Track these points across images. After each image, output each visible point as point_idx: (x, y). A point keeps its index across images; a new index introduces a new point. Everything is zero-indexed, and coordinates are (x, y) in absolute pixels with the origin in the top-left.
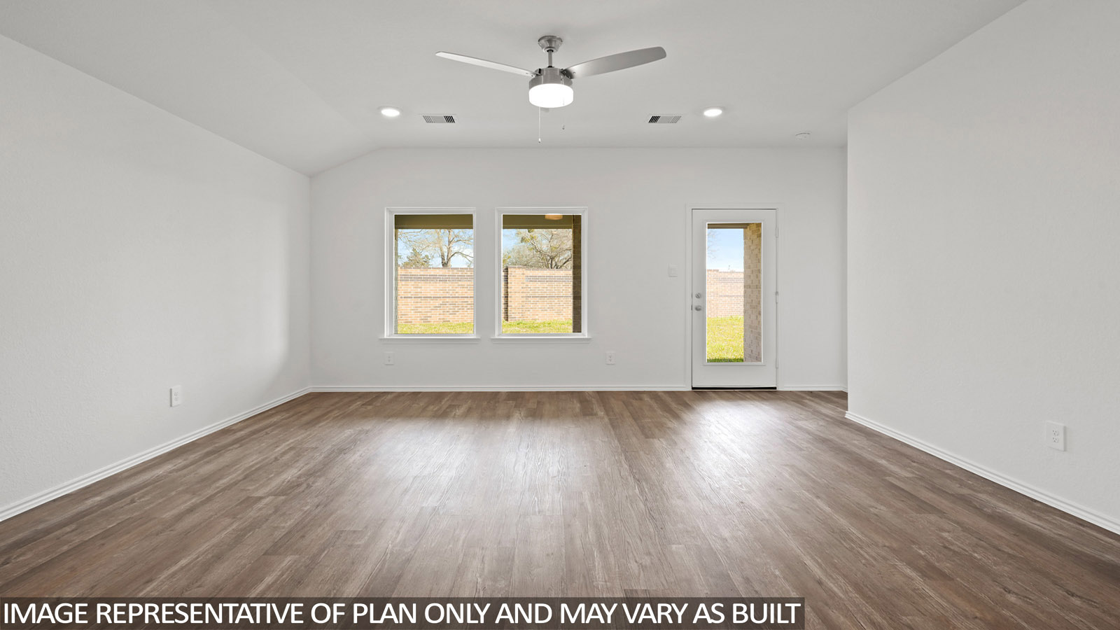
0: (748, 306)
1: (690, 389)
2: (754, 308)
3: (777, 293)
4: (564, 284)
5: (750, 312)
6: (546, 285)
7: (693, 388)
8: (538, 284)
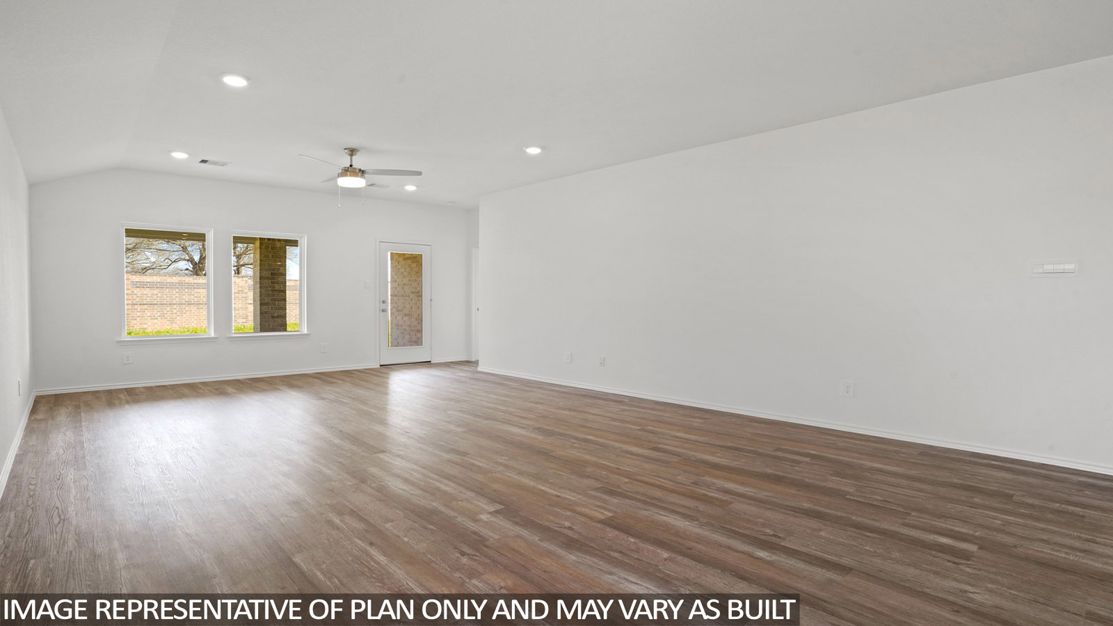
0: (395, 310)
1: (379, 366)
2: (400, 311)
3: (431, 300)
4: (177, 290)
5: (396, 314)
6: (155, 292)
7: (381, 366)
8: (147, 291)
